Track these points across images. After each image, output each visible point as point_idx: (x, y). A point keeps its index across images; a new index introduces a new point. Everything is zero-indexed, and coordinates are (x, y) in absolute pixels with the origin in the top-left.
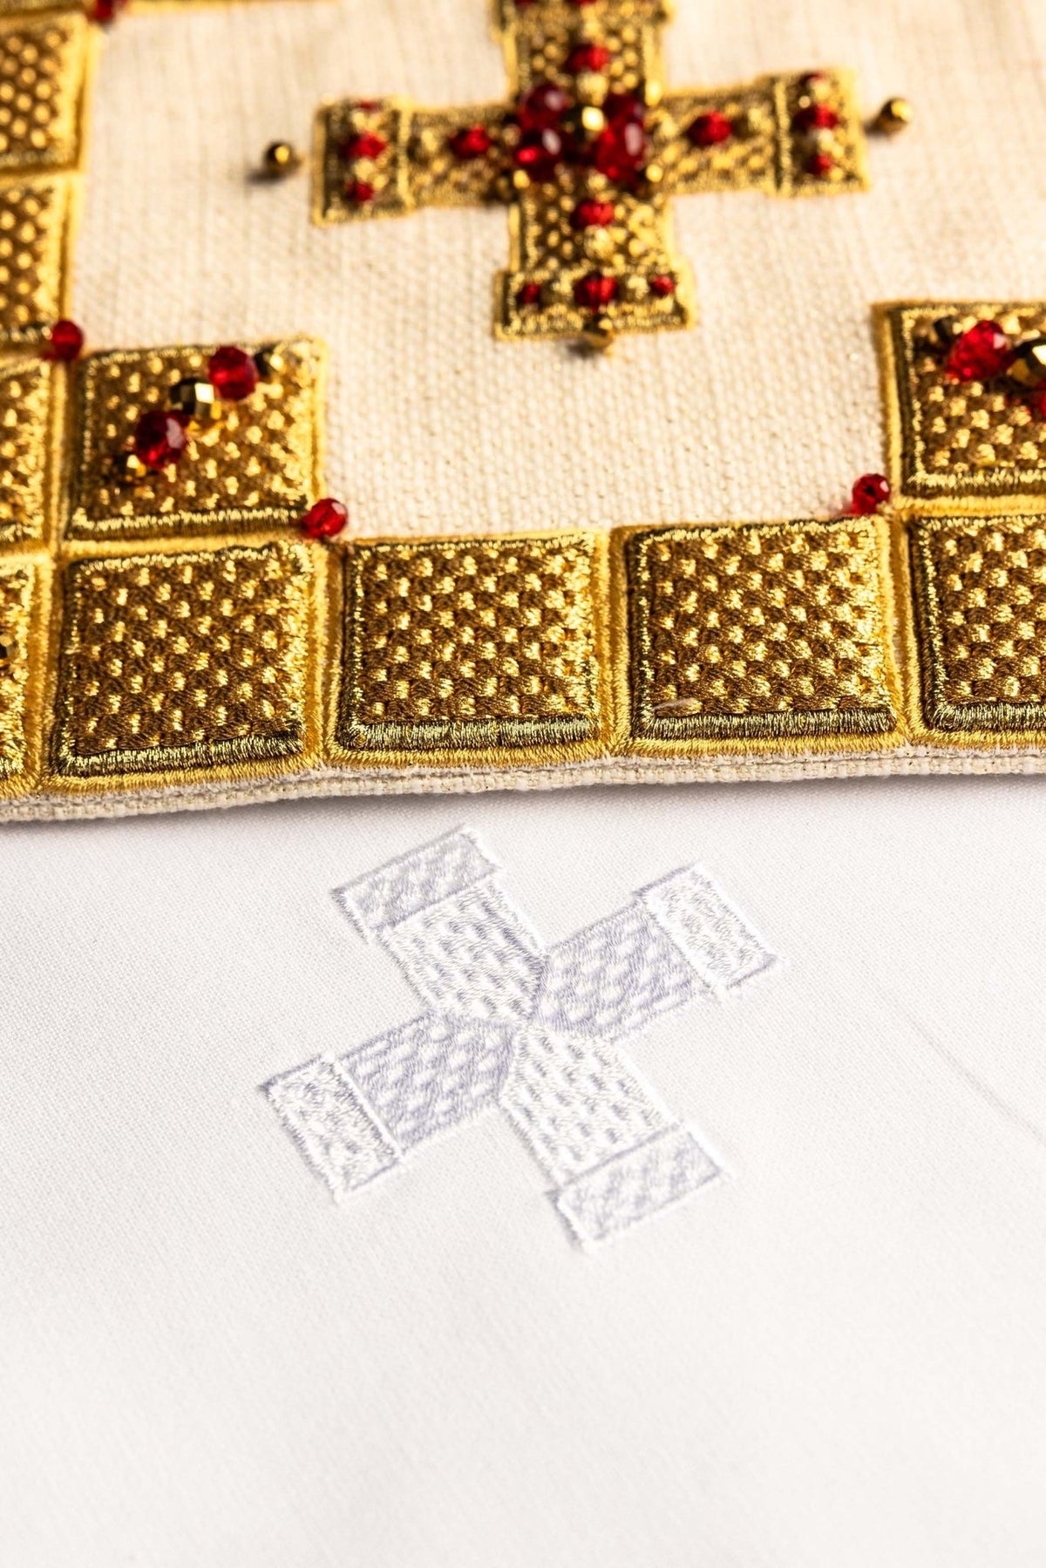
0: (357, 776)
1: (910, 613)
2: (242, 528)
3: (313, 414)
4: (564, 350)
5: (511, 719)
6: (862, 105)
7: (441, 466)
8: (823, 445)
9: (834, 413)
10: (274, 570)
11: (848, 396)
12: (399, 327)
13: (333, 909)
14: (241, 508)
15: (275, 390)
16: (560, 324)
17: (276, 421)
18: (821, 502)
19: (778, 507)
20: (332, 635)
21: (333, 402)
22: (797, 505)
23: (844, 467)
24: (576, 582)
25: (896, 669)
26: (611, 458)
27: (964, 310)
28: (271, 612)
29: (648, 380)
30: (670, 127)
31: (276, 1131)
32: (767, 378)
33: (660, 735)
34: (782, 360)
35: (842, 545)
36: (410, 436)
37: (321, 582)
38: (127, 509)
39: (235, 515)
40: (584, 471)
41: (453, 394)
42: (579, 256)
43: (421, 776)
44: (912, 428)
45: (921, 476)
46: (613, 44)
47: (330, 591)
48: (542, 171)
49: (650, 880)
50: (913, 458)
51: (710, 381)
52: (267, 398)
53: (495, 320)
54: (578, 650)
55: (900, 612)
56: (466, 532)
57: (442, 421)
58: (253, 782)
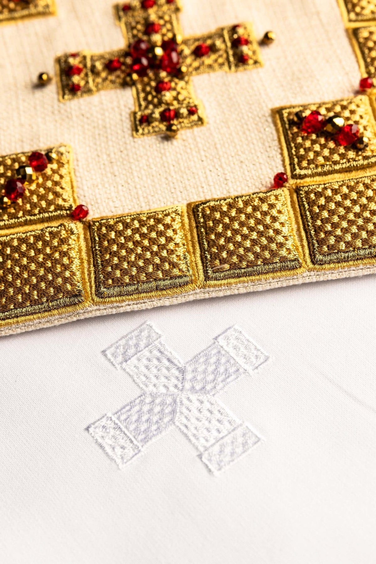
0: (105, 308)
1: (301, 223)
2: (50, 219)
3: (70, 173)
4: (160, 139)
5: (160, 280)
6: (257, 35)
7: (120, 187)
8: (260, 163)
9: (262, 151)
10: (64, 234)
11: (267, 144)
12: (97, 137)
13: (103, 359)
14: (48, 212)
15: (55, 166)
16: (157, 129)
17: (56, 178)
18: (263, 185)
19: (247, 188)
20: (88, 256)
21: (76, 168)
22: (254, 187)
23: (269, 171)
24: (176, 226)
25: (299, 244)
26: (183, 177)
27: (305, 107)
28: (65, 250)
29: (192, 146)
30: (187, 51)
31: (94, 445)
32: (236, 141)
33: (216, 279)
34: (241, 133)
35: (272, 200)
36: (107, 177)
37: (82, 236)
38: (5, 217)
39: (46, 215)
40: (173, 183)
41: (121, 160)
42: (160, 103)
43: (129, 305)
44: (292, 154)
45: (298, 171)
46: (162, 22)
47: (86, 239)
48: (142, 73)
49: (219, 334)
50: (294, 165)
51: (215, 144)
52: (52, 169)
53: (133, 130)
54: (181, 251)
55: (297, 223)
56: (133, 211)
57: (118, 170)
58: (67, 314)
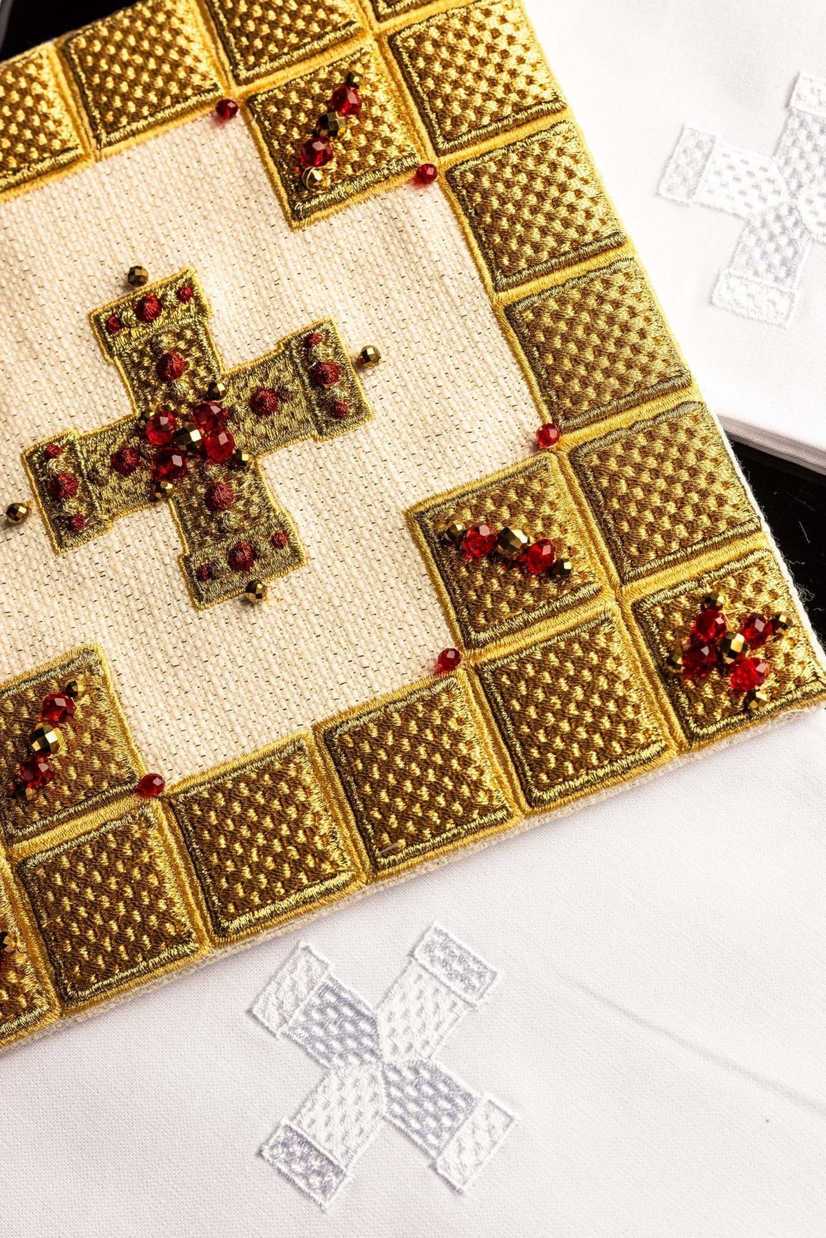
0: (234, 947)
1: (496, 729)
2: (105, 803)
3: (113, 705)
4: (238, 605)
5: (306, 887)
7: (200, 714)
8: (410, 625)
9: (408, 599)
10: (135, 831)
11: (413, 585)
12: (136, 616)
13: (252, 1024)
14: (100, 794)
15: (86, 700)
16: (229, 586)
17: (95, 722)
18: (422, 667)
19: (399, 678)
20: (184, 858)
21: (121, 689)
22: (410, 674)
24: (307, 777)
25: (501, 771)
26: (294, 675)
27: (458, 501)
28: (146, 860)
29: (295, 610)
30: (239, 407)
31: (276, 1178)
32: (361, 584)
33: (390, 865)
34: (366, 570)
35: (445, 702)
36: (174, 698)
37: (165, 826)
38: (36, 816)
39: (99, 799)
40: (282, 689)
41: (187, 657)
42: (222, 533)
44: (457, 600)
45: (473, 634)
47: (172, 828)
49: (414, 942)
50: (465, 623)
52: (83, 707)
53: (191, 596)
54: (325, 827)
55: (491, 731)
56: (231, 757)
57: (188, 680)
58: (179, 971)
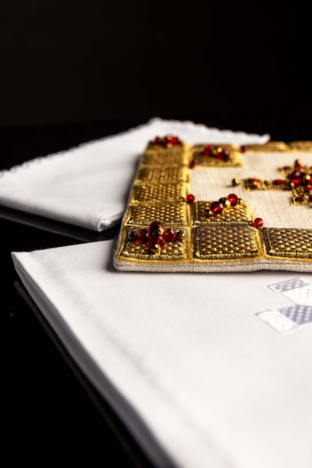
0: (273, 262)
3: (250, 212)
4: (308, 208)
10: (246, 229)
12: (267, 204)
13: (268, 288)
16: (306, 204)
17: (242, 211)
20: (262, 241)
21: (254, 211)
28: (247, 235)
37: (258, 233)
38: (209, 220)
39: (235, 222)
41: (283, 212)
43: (289, 264)
47: (260, 235)
52: (240, 207)
53: (290, 203)
56: (292, 228)
58: (246, 263)
